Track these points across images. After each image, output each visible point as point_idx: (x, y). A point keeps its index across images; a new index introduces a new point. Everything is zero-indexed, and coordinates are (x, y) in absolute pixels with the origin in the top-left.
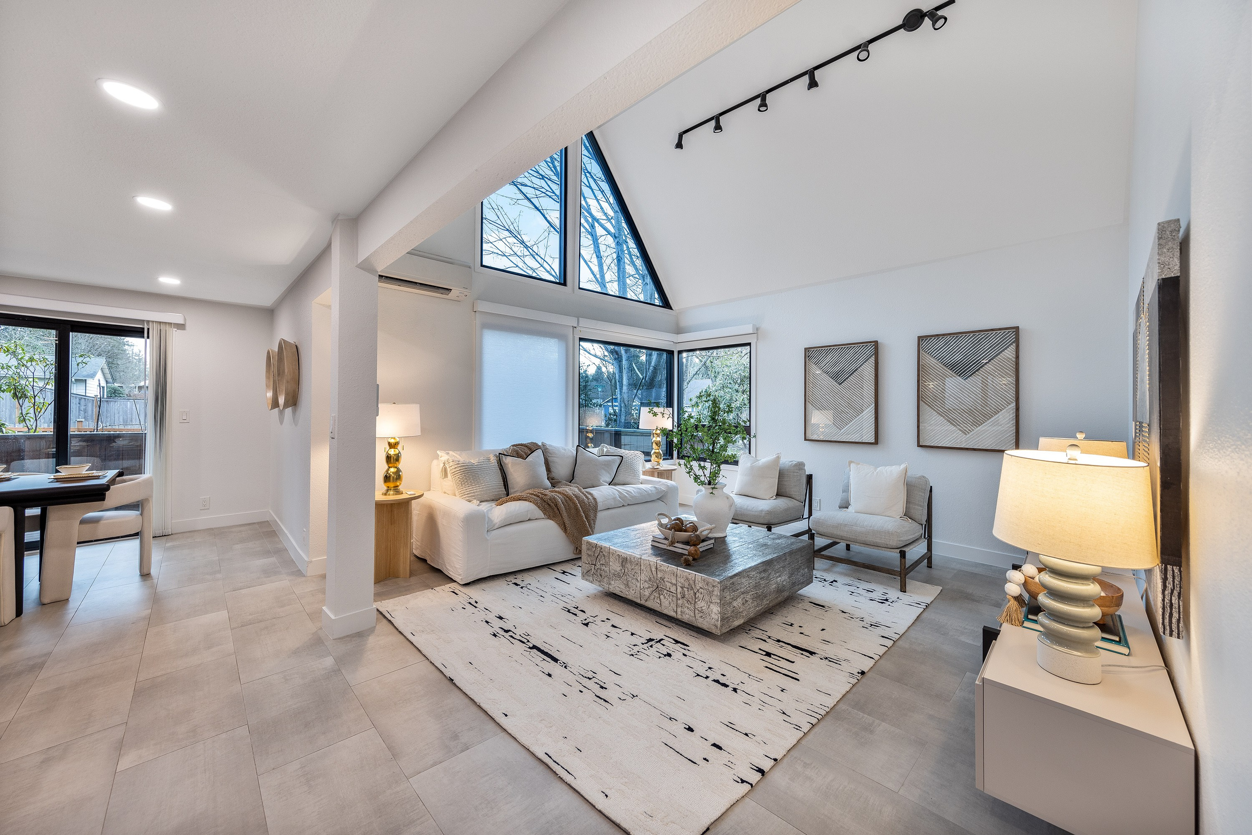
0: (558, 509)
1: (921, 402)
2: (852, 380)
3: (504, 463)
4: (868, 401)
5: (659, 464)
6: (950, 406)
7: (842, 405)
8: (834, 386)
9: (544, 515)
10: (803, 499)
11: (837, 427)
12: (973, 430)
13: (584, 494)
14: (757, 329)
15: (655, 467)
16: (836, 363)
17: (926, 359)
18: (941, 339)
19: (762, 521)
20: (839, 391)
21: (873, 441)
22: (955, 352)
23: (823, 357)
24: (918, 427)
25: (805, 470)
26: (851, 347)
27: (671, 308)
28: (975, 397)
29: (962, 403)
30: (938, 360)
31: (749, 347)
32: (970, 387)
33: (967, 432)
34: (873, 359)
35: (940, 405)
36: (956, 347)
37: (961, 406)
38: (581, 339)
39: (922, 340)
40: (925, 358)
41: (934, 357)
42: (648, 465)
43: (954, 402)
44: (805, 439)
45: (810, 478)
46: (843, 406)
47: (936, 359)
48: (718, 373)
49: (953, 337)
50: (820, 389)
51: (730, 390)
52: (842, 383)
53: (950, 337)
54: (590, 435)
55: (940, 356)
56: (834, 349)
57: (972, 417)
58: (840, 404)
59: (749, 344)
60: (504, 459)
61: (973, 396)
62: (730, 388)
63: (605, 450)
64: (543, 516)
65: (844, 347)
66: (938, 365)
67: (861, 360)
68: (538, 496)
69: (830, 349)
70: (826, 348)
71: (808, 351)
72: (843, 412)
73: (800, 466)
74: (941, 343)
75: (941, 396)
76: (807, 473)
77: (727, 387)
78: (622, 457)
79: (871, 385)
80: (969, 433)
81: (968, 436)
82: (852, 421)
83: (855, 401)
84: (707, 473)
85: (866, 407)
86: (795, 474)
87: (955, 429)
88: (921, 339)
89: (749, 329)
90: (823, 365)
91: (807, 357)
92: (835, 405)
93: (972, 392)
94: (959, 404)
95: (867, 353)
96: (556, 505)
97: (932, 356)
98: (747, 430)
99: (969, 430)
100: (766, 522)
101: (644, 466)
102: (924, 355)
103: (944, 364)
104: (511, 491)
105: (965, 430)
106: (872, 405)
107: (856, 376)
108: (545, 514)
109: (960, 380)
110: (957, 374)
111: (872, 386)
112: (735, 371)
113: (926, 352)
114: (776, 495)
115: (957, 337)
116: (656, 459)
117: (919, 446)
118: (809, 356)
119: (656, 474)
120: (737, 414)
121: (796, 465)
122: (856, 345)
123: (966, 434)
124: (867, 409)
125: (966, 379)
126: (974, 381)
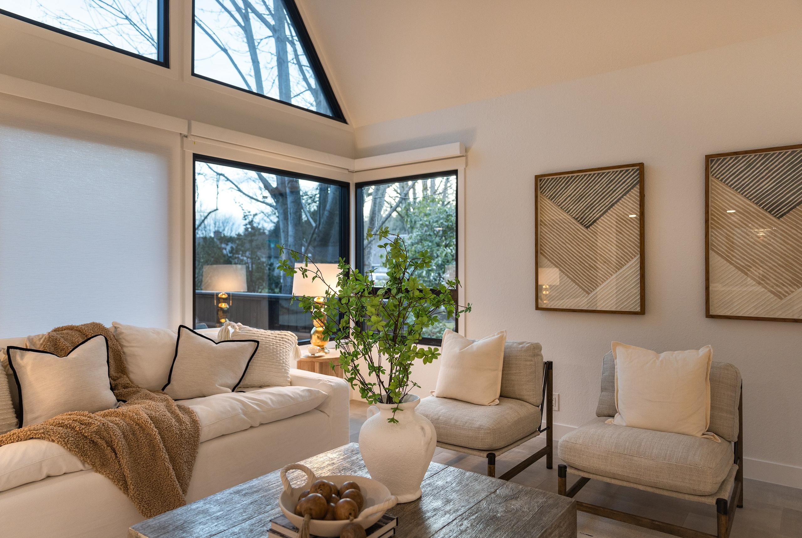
0: (114, 451)
1: (710, 251)
2: (606, 221)
3: (19, 365)
4: (630, 252)
5: (323, 349)
6: (755, 258)
7: (590, 257)
8: (578, 230)
9: (83, 464)
10: (540, 402)
11: (584, 289)
12: (793, 292)
13: (173, 413)
14: (467, 150)
15: (317, 355)
16: (581, 197)
17: (718, 189)
18: (741, 159)
19: (480, 446)
20: (587, 237)
21: (638, 309)
22: (763, 177)
23: (562, 188)
24: (707, 288)
25: (541, 356)
26: (603, 173)
27: (344, 121)
28: (795, 243)
29: (775, 253)
30: (737, 190)
31: (455, 177)
32: (787, 229)
33: (783, 295)
34: (636, 191)
35: (740, 256)
36: (765, 170)
37: (773, 256)
38: (197, 157)
39: (712, 161)
40: (716, 187)
41: (730, 186)
42: (305, 352)
43: (762, 251)
44: (537, 308)
45: (549, 366)
46: (592, 259)
47: (733, 188)
48: (415, 222)
49: (760, 155)
50: (558, 234)
51: (430, 244)
52: (591, 225)
53: (755, 156)
54: (224, 305)
55: (739, 184)
56: (578, 176)
57: (791, 272)
58: (587, 255)
59: (455, 172)
60: (18, 358)
61: (792, 242)
62: (430, 242)
63: (231, 330)
64: (80, 466)
65: (593, 173)
66: (737, 197)
67: (619, 191)
68: (73, 428)
69: (572, 177)
70: (567, 176)
71: (540, 180)
72: (593, 267)
73: (536, 349)
74: (741, 166)
75: (742, 242)
76: (545, 360)
77: (426, 240)
78: (258, 342)
79: (633, 227)
80: (785, 296)
81: (783, 301)
82: (605, 281)
83: (609, 251)
84: (385, 378)
85: (626, 261)
86: (528, 363)
87: (764, 291)
88: (710, 159)
89: (454, 149)
90: (562, 199)
91: (539, 189)
92: (580, 257)
93: (790, 236)
94: (770, 254)
95: (628, 181)
96: (110, 444)
97: (727, 184)
98: (454, 295)
99: (787, 292)
100: (486, 447)
101: (297, 353)
102: (715, 182)
103: (745, 196)
104: (27, 417)
105: (780, 292)
106: (635, 256)
107: (612, 215)
108: (84, 462)
109: (771, 219)
110: (766, 210)
111: (635, 229)
112: (435, 220)
113: (718, 178)
114: (501, 396)
115: (766, 155)
116: (318, 341)
117: (709, 315)
118: (541, 188)
119: (317, 366)
120: (439, 274)
121: (528, 349)
122: (612, 170)
123: (781, 299)
124: (628, 262)
125: (781, 216)
126: (793, 220)
